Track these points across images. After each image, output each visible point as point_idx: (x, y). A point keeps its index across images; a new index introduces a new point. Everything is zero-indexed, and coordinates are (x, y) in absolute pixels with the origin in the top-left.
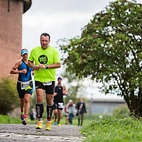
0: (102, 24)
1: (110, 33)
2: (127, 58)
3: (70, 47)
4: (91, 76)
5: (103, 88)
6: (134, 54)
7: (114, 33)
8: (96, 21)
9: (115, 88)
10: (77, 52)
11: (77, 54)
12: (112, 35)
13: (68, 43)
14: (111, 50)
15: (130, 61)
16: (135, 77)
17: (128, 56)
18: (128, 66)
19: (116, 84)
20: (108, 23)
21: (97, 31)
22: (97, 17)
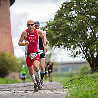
0: (68, 10)
1: (74, 16)
2: (87, 32)
3: (46, 27)
4: (63, 46)
5: (72, 54)
6: (91, 29)
7: (76, 15)
8: (64, 8)
9: (80, 53)
10: (52, 30)
11: (52, 32)
12: (75, 17)
13: (45, 25)
14: (75, 27)
15: (89, 34)
16: (94, 45)
17: (87, 30)
18: (88, 38)
19: (81, 50)
20: (72, 9)
21: (65, 15)
22: (64, 5)
